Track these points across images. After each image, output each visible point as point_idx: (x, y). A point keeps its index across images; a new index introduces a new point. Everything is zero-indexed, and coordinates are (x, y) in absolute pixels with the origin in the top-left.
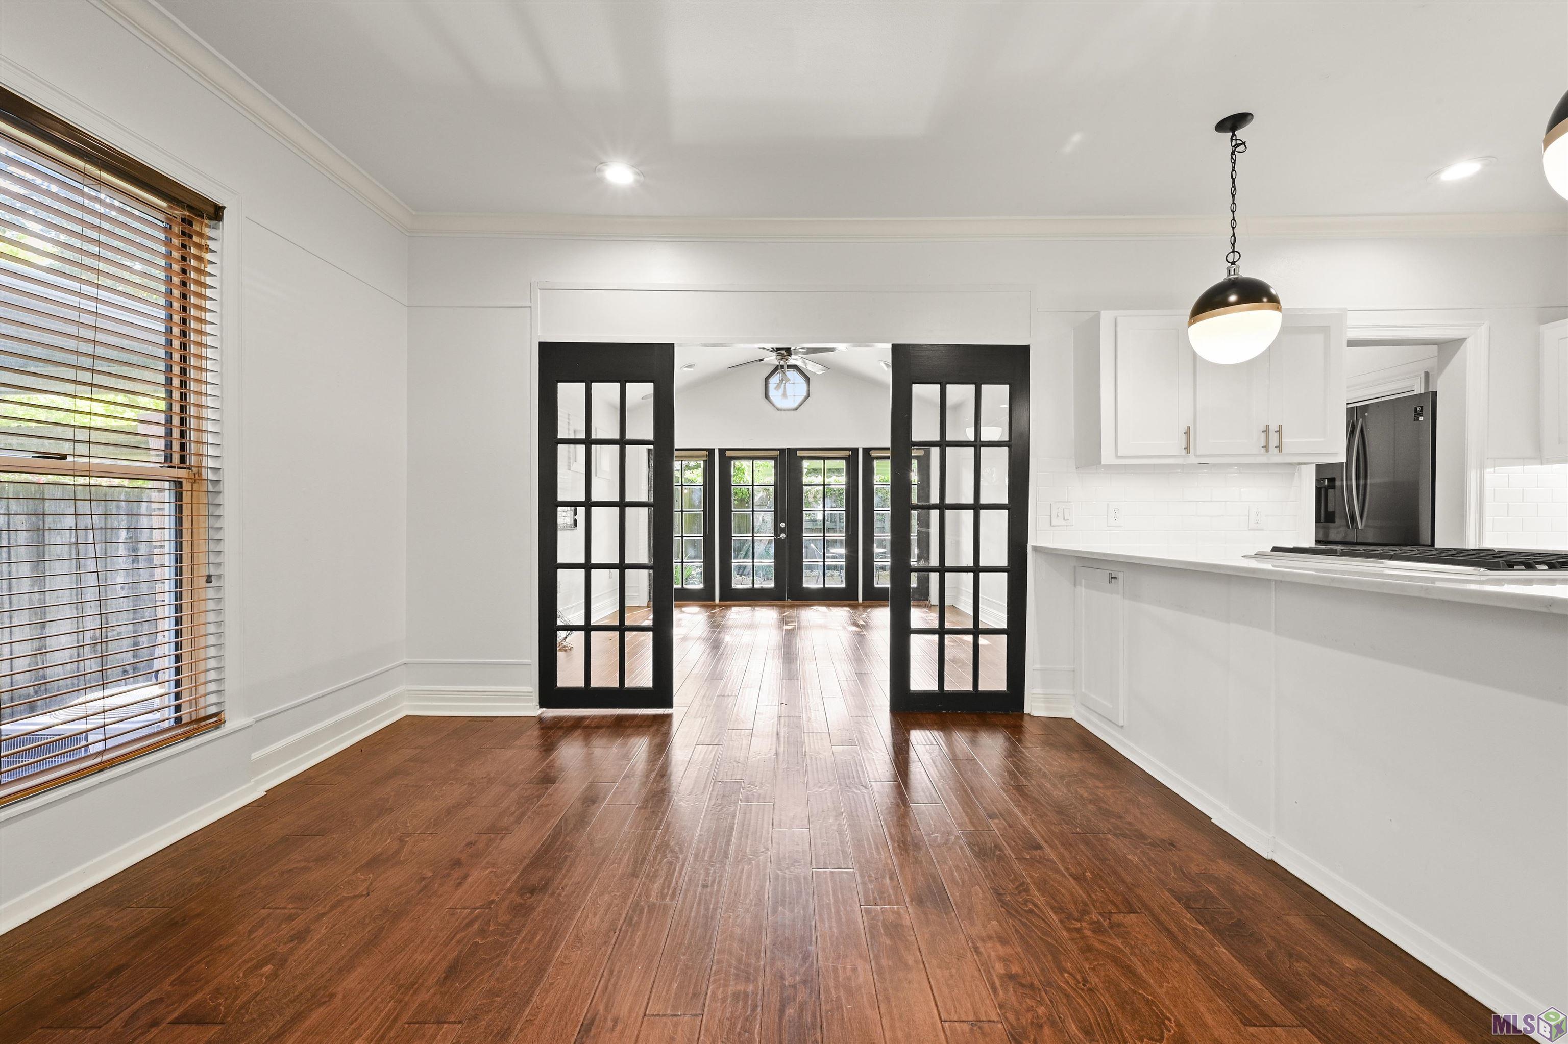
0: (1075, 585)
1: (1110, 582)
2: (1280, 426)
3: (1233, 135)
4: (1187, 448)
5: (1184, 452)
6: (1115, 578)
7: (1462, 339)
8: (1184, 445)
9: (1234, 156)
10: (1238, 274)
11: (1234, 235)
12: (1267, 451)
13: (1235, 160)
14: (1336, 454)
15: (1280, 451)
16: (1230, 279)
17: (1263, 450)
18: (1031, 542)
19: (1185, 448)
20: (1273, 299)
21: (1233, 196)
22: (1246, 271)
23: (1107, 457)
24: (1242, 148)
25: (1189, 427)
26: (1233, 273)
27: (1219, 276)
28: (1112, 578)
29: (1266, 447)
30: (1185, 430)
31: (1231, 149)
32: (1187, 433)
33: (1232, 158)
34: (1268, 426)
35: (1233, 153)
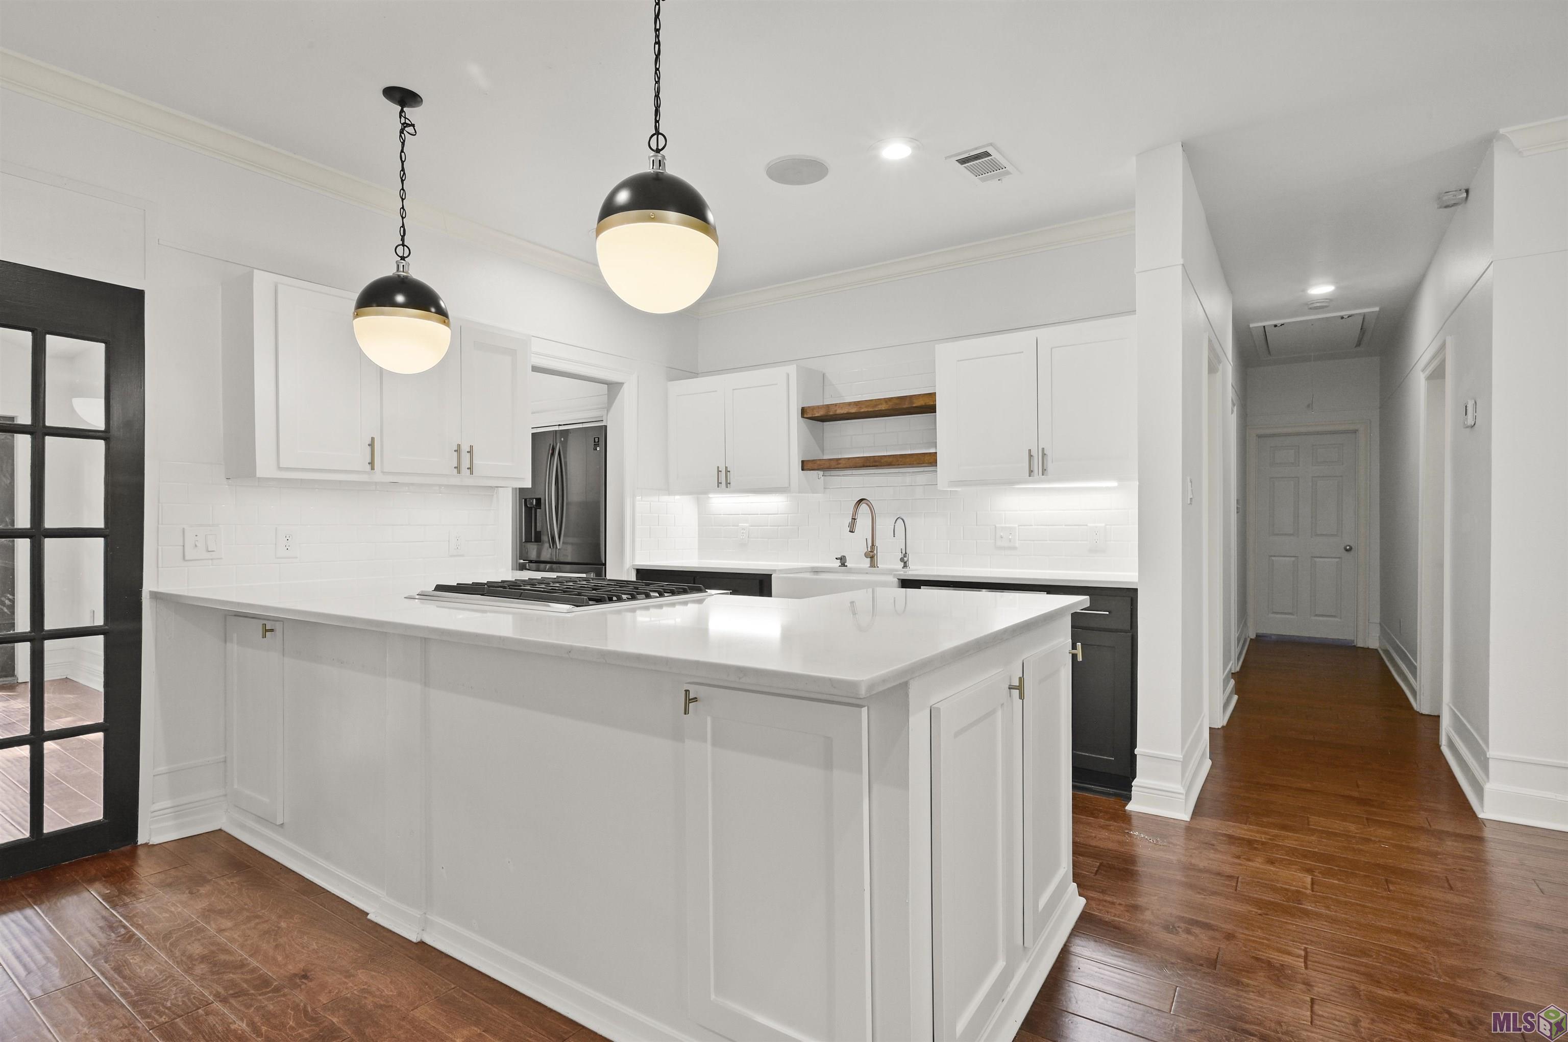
0: (225, 641)
1: (264, 636)
2: (471, 447)
3: (402, 111)
4: (372, 464)
5: (369, 467)
6: (272, 630)
7: (622, 383)
8: (369, 460)
9: (403, 135)
10: (407, 272)
11: (403, 226)
12: (459, 472)
13: (404, 141)
14: (522, 479)
15: (472, 473)
16: (399, 276)
17: (456, 470)
18: (149, 584)
19: (369, 463)
20: (442, 313)
21: (402, 181)
22: (417, 272)
23: (264, 466)
24: (410, 129)
25: (373, 439)
26: (402, 270)
27: (387, 269)
28: (267, 631)
29: (458, 468)
30: (369, 441)
31: (400, 126)
32: (372, 445)
33: (401, 136)
34: (459, 446)
35: (402, 132)
